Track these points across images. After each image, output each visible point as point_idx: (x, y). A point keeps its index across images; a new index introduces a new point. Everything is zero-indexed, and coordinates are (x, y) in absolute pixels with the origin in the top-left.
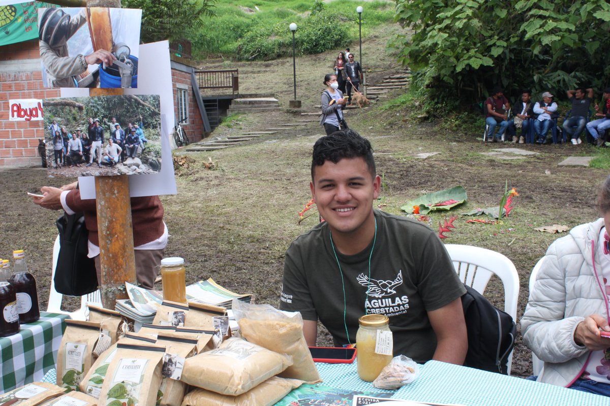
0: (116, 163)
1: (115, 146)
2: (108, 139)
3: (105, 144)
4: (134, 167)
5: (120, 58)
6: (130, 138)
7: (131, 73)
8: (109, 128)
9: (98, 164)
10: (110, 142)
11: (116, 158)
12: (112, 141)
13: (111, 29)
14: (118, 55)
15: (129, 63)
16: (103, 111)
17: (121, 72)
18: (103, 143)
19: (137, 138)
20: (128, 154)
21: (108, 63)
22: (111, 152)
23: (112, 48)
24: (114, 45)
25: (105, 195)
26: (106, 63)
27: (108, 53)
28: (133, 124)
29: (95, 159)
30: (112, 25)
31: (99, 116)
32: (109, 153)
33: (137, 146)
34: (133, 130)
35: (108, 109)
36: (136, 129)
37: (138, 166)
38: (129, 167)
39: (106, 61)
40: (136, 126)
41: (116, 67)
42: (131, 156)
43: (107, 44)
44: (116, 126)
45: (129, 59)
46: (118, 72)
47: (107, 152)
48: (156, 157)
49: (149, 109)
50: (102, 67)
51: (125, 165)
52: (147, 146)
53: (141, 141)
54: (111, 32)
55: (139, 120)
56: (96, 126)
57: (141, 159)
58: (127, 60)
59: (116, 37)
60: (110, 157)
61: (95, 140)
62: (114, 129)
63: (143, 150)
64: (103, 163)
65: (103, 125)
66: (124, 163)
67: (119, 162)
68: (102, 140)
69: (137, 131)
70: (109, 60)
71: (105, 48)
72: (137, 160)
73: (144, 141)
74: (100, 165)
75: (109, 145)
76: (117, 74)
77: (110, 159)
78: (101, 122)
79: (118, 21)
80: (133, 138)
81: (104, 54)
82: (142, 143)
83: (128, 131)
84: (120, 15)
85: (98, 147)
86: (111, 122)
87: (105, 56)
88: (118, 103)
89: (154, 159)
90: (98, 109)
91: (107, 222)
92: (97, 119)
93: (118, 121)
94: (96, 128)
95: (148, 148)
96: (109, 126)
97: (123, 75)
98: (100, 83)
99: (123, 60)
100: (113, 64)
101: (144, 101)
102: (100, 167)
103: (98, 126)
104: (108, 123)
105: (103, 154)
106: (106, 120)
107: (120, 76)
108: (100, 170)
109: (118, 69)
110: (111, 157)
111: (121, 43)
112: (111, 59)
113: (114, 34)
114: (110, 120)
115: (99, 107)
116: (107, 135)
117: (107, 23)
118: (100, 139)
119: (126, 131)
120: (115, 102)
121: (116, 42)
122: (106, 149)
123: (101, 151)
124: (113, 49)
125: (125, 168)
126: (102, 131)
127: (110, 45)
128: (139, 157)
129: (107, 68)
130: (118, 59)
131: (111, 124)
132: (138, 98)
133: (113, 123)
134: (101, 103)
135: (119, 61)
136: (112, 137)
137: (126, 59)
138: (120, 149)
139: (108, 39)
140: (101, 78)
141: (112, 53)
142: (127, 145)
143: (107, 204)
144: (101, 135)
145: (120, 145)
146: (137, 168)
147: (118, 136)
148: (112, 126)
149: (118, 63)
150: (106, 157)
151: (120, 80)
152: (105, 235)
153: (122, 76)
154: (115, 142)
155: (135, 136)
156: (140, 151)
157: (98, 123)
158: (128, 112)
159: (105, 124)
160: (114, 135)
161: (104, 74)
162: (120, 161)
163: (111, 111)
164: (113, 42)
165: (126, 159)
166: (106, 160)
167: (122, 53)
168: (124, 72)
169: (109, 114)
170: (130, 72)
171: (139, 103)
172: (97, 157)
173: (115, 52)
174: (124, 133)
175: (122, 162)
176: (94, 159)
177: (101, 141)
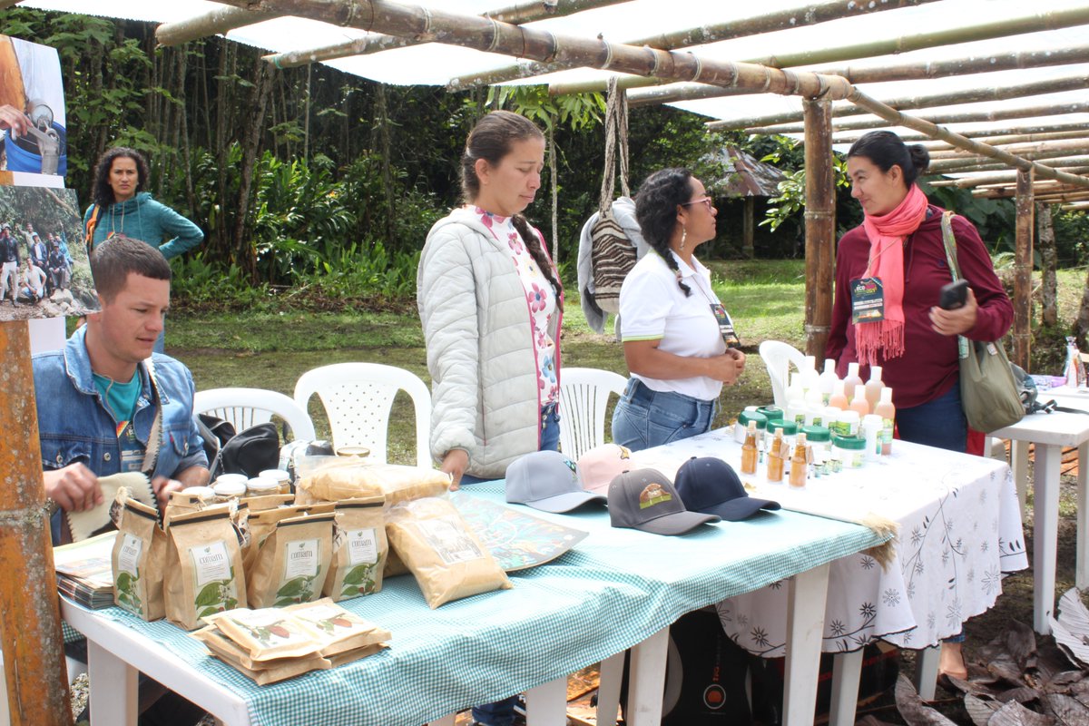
0: (40, 299)
1: (37, 271)
2: (26, 259)
3: (22, 266)
4: (65, 304)
5: (39, 125)
6: (53, 256)
7: (57, 152)
8: (25, 240)
9: (13, 301)
10: (29, 264)
11: (40, 291)
12: (31, 262)
13: (20, 73)
14: (35, 119)
15: (54, 135)
16: (13, 211)
17: (41, 148)
18: (19, 265)
19: (62, 258)
20: (55, 284)
21: (21, 130)
22: (33, 281)
23: (24, 106)
24: (27, 102)
25: (19, 356)
26: (17, 130)
27: (20, 114)
28: (54, 235)
29: (8, 293)
30: (21, 66)
31: (8, 219)
32: (29, 282)
33: (63, 269)
34: (56, 244)
35: (20, 208)
36: (59, 242)
37: (69, 302)
38: (59, 304)
39: (17, 126)
40: (58, 237)
41: (33, 138)
42: (59, 287)
43: (16, 98)
44: (34, 237)
45: (53, 127)
46: (37, 147)
47: (26, 280)
48: (88, 287)
49: (68, 211)
50: (10, 136)
51: (53, 301)
52: (74, 271)
53: (67, 262)
54: (21, 78)
55: (59, 229)
56: (6, 236)
57: (71, 291)
58: (49, 129)
59: (30, 88)
60: (31, 288)
61: (8, 261)
62: (32, 242)
63: (72, 276)
64: (20, 300)
65: (16, 235)
66: (52, 298)
67: (44, 296)
68: (17, 260)
69: (61, 247)
70: (21, 126)
71: (13, 104)
72: (67, 294)
73: (71, 263)
74: (16, 304)
75: (27, 269)
76: (36, 151)
77: (31, 292)
78: (12, 229)
79: (29, 61)
80: (57, 257)
81: (14, 114)
82: (68, 266)
83: (50, 246)
84: (30, 53)
85: (12, 272)
86: (27, 230)
87: (15, 118)
88: (31, 199)
89: (86, 290)
90: (6, 207)
91: (23, 401)
92: (7, 225)
93: (36, 229)
94: (6, 239)
95: (76, 273)
96: (24, 236)
97: (45, 152)
98: (6, 163)
99: (43, 129)
100: (28, 133)
101: (60, 197)
102: (15, 307)
103: (9, 237)
104: (23, 232)
105: (20, 284)
106: (19, 226)
107: (40, 154)
108: (16, 312)
109: (36, 143)
110: (33, 289)
111: (38, 100)
112: (24, 124)
113: (26, 84)
114: (25, 227)
115: (7, 204)
116: (23, 252)
117: (13, 61)
118: (14, 258)
119: (47, 245)
120: (26, 197)
121: (31, 97)
122: (24, 275)
123: (17, 279)
124: (26, 108)
125: (54, 306)
126: (16, 245)
127: (21, 101)
128: (68, 288)
129: (18, 138)
130: (36, 126)
131: (26, 233)
132: (52, 193)
133: (30, 232)
134: (8, 197)
135: (38, 129)
136: (30, 255)
137: (47, 127)
138: (44, 274)
139: (18, 90)
140: (9, 154)
141: (26, 113)
142: (51, 269)
143: (22, 371)
144: (16, 253)
145: (43, 268)
146: (68, 305)
147: (39, 255)
148: (29, 236)
149: (36, 132)
150: (25, 289)
151: (40, 161)
152: (20, 424)
153: (43, 154)
154: (36, 264)
155: (60, 254)
156: (68, 279)
157: (8, 232)
158: (45, 215)
159: (19, 234)
160: (32, 251)
161: (13, 148)
162: (46, 295)
163: (23, 211)
164: (25, 97)
165: (54, 291)
166: (25, 294)
167: (42, 117)
168: (46, 148)
169: (23, 216)
170: (55, 149)
171: (55, 202)
172: (11, 290)
173: (31, 113)
174: (45, 250)
175: (49, 297)
176: (5, 293)
177: (15, 263)
